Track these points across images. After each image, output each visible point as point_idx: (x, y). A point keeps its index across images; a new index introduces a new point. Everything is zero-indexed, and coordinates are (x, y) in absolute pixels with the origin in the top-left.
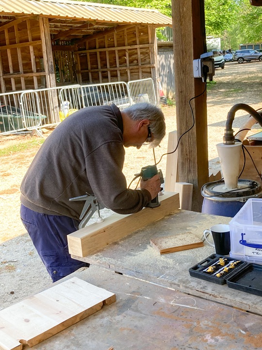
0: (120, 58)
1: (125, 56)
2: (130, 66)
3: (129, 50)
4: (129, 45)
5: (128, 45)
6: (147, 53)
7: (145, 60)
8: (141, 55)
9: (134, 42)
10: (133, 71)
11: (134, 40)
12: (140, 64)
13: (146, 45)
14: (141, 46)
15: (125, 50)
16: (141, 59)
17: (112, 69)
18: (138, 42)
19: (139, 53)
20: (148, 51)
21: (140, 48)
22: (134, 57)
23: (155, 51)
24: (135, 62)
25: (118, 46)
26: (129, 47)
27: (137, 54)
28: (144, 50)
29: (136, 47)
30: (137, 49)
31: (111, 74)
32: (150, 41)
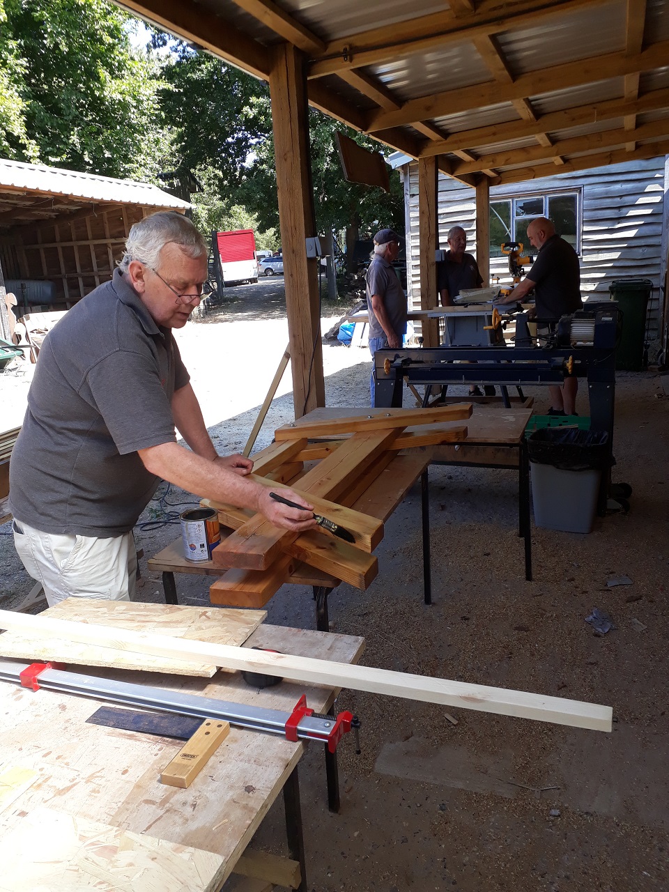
0: (97, 257)
1: (107, 253)
3: (113, 244)
4: (113, 237)
5: (111, 238)
9: (120, 232)
11: (121, 229)
15: (106, 245)
17: (86, 274)
25: (94, 239)
26: (113, 241)
31: (83, 282)
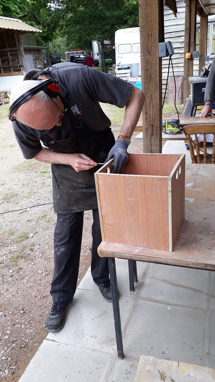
2: (2, 65)
6: (16, 55)
7: (15, 60)
8: (11, 57)
9: (3, 45)
10: (5, 69)
12: (11, 64)
13: (15, 49)
14: (10, 49)
16: (11, 60)
18: (7, 46)
19: (9, 55)
20: (16, 53)
21: (10, 51)
22: (5, 58)
23: (22, 53)
24: (7, 62)
27: (7, 55)
28: (13, 53)
29: (6, 49)
30: (6, 51)
32: (17, 45)
